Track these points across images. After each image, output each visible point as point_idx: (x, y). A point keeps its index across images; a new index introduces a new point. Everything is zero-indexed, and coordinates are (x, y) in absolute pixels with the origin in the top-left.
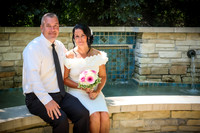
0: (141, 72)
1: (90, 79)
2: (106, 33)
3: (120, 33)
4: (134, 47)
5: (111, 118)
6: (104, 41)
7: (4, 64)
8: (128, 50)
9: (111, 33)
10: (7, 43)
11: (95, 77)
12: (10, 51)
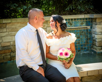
0: (97, 44)
1: (66, 54)
2: (72, 19)
3: (81, 19)
4: (91, 28)
5: (81, 80)
6: (71, 24)
8: (87, 30)
9: (75, 19)
10: (5, 30)
11: (70, 53)
12: (7, 36)
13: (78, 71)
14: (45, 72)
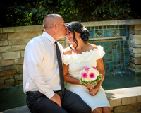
0: (136, 61)
1: (92, 76)
2: (101, 27)
3: (113, 26)
4: (128, 38)
6: (99, 34)
7: (4, 63)
8: (122, 42)
9: (105, 27)
10: (6, 43)
11: (97, 74)
12: (9, 51)
13: (109, 99)
14: (62, 101)
